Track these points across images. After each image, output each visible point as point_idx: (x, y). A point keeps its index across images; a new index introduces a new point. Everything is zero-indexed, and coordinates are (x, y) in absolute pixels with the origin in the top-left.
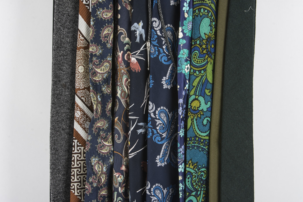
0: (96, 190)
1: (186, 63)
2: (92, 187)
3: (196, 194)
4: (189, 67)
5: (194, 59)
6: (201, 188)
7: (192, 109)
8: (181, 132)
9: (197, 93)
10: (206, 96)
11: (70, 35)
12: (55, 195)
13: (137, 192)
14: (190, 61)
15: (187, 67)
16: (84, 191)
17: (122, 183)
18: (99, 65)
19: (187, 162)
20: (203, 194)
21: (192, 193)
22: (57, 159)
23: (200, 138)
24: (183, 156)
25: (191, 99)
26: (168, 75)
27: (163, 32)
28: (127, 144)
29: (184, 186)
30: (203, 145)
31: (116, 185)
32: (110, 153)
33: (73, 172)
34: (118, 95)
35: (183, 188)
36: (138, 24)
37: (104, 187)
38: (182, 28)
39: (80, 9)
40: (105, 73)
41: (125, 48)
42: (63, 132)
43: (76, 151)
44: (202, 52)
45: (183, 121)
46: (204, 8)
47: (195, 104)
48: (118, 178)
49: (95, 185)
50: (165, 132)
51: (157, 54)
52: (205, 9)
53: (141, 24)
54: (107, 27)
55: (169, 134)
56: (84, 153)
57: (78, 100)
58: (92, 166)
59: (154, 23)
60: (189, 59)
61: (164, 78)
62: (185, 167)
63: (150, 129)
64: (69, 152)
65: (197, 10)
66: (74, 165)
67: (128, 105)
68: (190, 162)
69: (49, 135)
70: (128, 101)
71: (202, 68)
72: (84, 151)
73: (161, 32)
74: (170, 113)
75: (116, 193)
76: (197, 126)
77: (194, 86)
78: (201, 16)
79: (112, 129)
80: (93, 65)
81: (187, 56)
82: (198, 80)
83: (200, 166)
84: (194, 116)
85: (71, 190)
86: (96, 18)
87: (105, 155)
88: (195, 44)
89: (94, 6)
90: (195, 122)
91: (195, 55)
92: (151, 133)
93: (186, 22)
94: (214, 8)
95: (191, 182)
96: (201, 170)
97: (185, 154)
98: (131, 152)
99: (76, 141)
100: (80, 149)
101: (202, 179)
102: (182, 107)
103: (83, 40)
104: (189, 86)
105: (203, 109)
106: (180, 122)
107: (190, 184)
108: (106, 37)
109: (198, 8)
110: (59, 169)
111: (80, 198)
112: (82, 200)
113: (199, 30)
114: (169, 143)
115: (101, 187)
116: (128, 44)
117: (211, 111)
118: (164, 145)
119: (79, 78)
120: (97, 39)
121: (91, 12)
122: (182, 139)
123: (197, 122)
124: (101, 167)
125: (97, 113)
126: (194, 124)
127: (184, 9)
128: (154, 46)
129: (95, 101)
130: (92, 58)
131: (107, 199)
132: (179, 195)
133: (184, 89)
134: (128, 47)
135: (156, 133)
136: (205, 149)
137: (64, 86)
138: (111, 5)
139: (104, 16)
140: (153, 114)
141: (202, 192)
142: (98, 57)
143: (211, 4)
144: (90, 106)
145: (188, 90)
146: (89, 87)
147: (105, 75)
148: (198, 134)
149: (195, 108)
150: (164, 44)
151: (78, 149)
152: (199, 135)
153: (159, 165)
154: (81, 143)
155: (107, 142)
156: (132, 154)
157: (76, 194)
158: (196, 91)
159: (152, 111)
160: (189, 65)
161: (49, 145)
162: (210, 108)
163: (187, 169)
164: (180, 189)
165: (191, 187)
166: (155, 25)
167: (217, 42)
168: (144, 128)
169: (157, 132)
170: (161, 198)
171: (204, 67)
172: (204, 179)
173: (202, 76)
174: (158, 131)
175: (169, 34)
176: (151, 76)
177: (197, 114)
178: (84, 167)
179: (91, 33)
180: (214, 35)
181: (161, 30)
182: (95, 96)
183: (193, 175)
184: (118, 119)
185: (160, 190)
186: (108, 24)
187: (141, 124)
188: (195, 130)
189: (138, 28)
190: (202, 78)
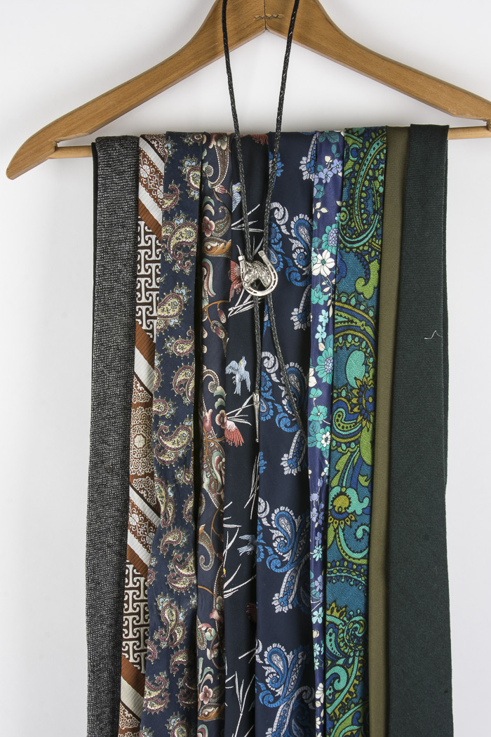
0: (167, 654)
1: (322, 430)
2: (159, 648)
3: (346, 662)
4: (329, 437)
5: (337, 424)
6: (354, 652)
7: (336, 512)
8: (315, 551)
9: (344, 483)
10: (360, 488)
11: (121, 382)
12: (94, 661)
13: (240, 658)
14: (331, 426)
15: (324, 436)
16: (146, 655)
17: (212, 642)
18: (170, 435)
19: (328, 606)
20: (359, 662)
21: (337, 661)
22: (99, 598)
23: (351, 562)
24: (321, 595)
25: (333, 493)
26: (292, 451)
27: (282, 376)
28: (221, 572)
29: (322, 648)
30: (357, 575)
31: (201, 646)
32: (191, 589)
33: (126, 622)
34: (205, 486)
35: (320, 652)
36: (238, 362)
37: (182, 648)
38: (314, 370)
39: (137, 339)
40: (180, 448)
41: (217, 404)
42: (108, 551)
43: (131, 585)
44: (351, 411)
45: (318, 533)
46: (352, 335)
47: (340, 503)
48: (207, 633)
49: (164, 645)
50: (288, 552)
51: (272, 415)
52: (354, 337)
53: (243, 362)
54: (184, 369)
55: (295, 554)
56: (145, 588)
57: (133, 496)
58: (160, 611)
59: (266, 360)
60: (330, 422)
61: (285, 455)
62: (325, 615)
63: (260, 547)
64: (119, 585)
65: (341, 338)
66: (127, 610)
67: (222, 503)
68: (333, 605)
69: (84, 557)
70: (222, 497)
71: (353, 439)
72: (144, 585)
73: (279, 377)
74: (296, 518)
75: (201, 660)
76: (345, 540)
77: (339, 471)
78: (348, 349)
79: (194, 546)
80: (160, 435)
81: (325, 418)
82: (344, 459)
83: (351, 613)
84: (339, 524)
85: (123, 654)
86: (164, 354)
87: (181, 592)
88: (338, 397)
89: (160, 334)
90: (341, 534)
91: (339, 416)
92: (262, 554)
93: (322, 359)
94: (371, 333)
95: (336, 641)
96: (353, 620)
97: (324, 591)
98: (229, 587)
99: (131, 567)
100: (138, 580)
101: (355, 636)
102: (318, 508)
103: (143, 391)
104: (329, 470)
105: (355, 511)
106: (314, 534)
107: (334, 645)
108: (181, 386)
109: (342, 334)
110: (102, 616)
111: (139, 668)
112: (143, 672)
113: (345, 371)
114: (295, 571)
115: (176, 649)
116: (221, 396)
117: (371, 515)
118: (287, 575)
119: (135, 456)
120: (165, 390)
121: (155, 344)
122: (319, 565)
123: (344, 535)
124: (174, 613)
125: (166, 519)
126: (339, 537)
127: (317, 336)
128: (266, 400)
129: (162, 497)
130: (156, 422)
131: (187, 670)
132: (313, 664)
133: (320, 476)
134: (221, 402)
135: (272, 553)
136: (360, 582)
137: (111, 470)
138: (190, 331)
139: (178, 350)
140: (265, 519)
141: (357, 659)
142: (168, 421)
143: (366, 327)
144: (156, 505)
145: (328, 477)
146: (153, 473)
147: (181, 452)
148: (347, 555)
149: (340, 510)
150: (285, 397)
151: (135, 581)
152: (350, 557)
153: (278, 609)
154: (140, 570)
155: (185, 570)
156: (230, 590)
157: (132, 660)
158: (341, 479)
159: (264, 515)
160: (328, 433)
161: (85, 574)
162: (369, 508)
163: (328, 618)
164: (316, 653)
165: (336, 651)
166: (267, 364)
167: (378, 393)
168: (252, 544)
169: (274, 551)
170: (282, 668)
171: (356, 437)
172: (360, 635)
173: (351, 452)
174: (276, 549)
175: (293, 378)
176: (261, 454)
177: (344, 520)
178: (145, 613)
179: (156, 380)
180: (373, 379)
181: (278, 373)
182: (162, 489)
183: (339, 629)
184: (205, 529)
185: (280, 655)
186: (186, 364)
187: (246, 537)
188: (342, 549)
189: (237, 370)
190: (352, 456)
